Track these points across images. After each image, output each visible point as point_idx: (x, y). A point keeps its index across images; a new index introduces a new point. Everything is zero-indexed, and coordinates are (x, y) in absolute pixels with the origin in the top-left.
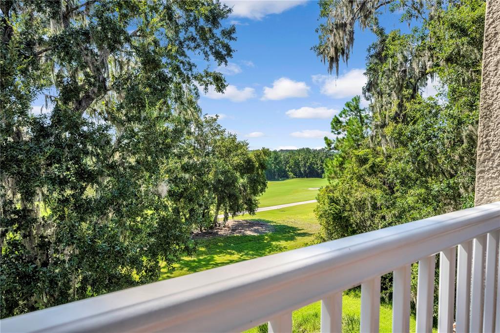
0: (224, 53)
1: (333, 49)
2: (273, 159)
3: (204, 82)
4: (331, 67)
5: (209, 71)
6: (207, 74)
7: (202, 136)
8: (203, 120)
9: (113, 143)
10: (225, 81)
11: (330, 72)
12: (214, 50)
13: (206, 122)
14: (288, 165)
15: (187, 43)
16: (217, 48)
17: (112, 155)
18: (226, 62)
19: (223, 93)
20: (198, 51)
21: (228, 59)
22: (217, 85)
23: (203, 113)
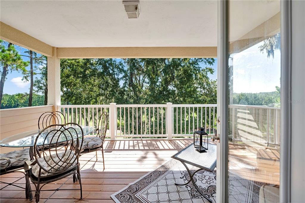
0: (212, 61)
1: (270, 46)
2: (253, 98)
3: (206, 71)
4: (269, 55)
5: (207, 67)
6: (207, 69)
7: (209, 89)
8: (210, 82)
9: (176, 95)
10: (214, 70)
11: (268, 58)
12: (208, 61)
13: (211, 83)
14: (264, 101)
15: (199, 60)
16: (209, 60)
17: (176, 98)
18: (213, 64)
19: (213, 74)
20: (202, 62)
21: (213, 63)
22: (211, 72)
23: (210, 79)
